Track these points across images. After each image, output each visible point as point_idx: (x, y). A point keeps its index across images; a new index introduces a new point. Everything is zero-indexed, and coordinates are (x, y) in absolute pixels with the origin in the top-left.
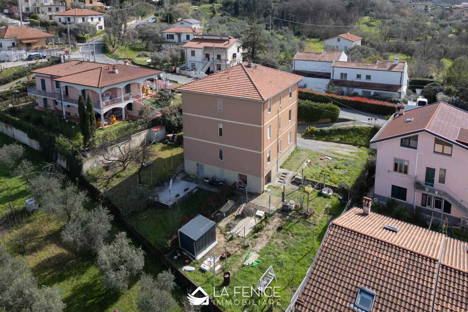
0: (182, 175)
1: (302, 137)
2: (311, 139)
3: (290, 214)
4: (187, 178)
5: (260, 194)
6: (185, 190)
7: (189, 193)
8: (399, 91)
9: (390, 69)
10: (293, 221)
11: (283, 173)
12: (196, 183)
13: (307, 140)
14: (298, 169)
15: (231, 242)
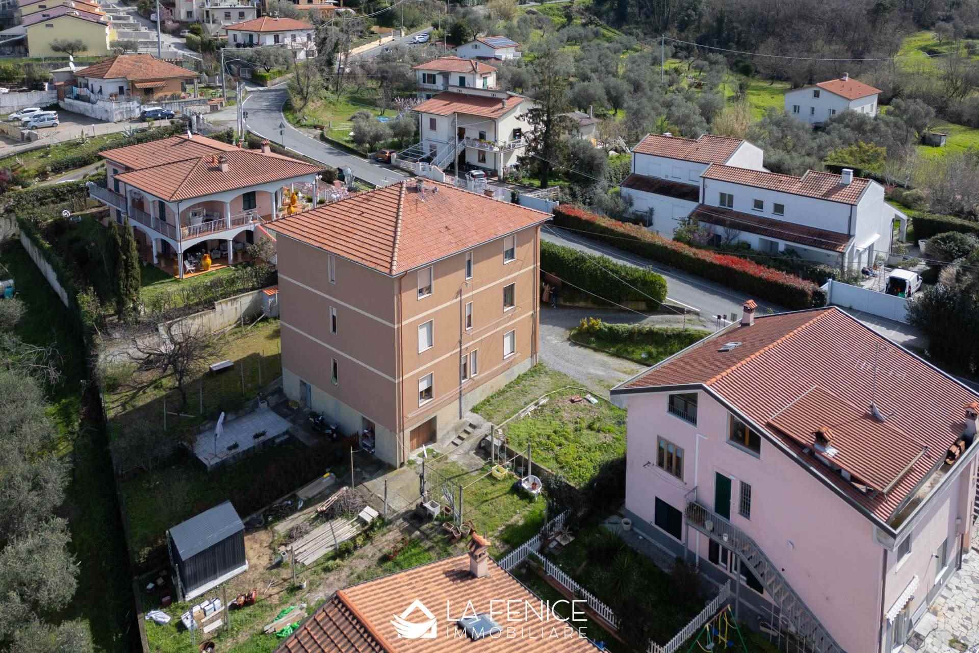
0: (273, 400)
1: (569, 339)
2: (586, 347)
3: (424, 527)
4: (283, 407)
5: (395, 469)
6: (257, 436)
7: (264, 443)
8: (840, 249)
9: (826, 197)
10: (422, 544)
11: (471, 425)
12: (293, 421)
13: (577, 348)
14: (506, 419)
15: (274, 571)
